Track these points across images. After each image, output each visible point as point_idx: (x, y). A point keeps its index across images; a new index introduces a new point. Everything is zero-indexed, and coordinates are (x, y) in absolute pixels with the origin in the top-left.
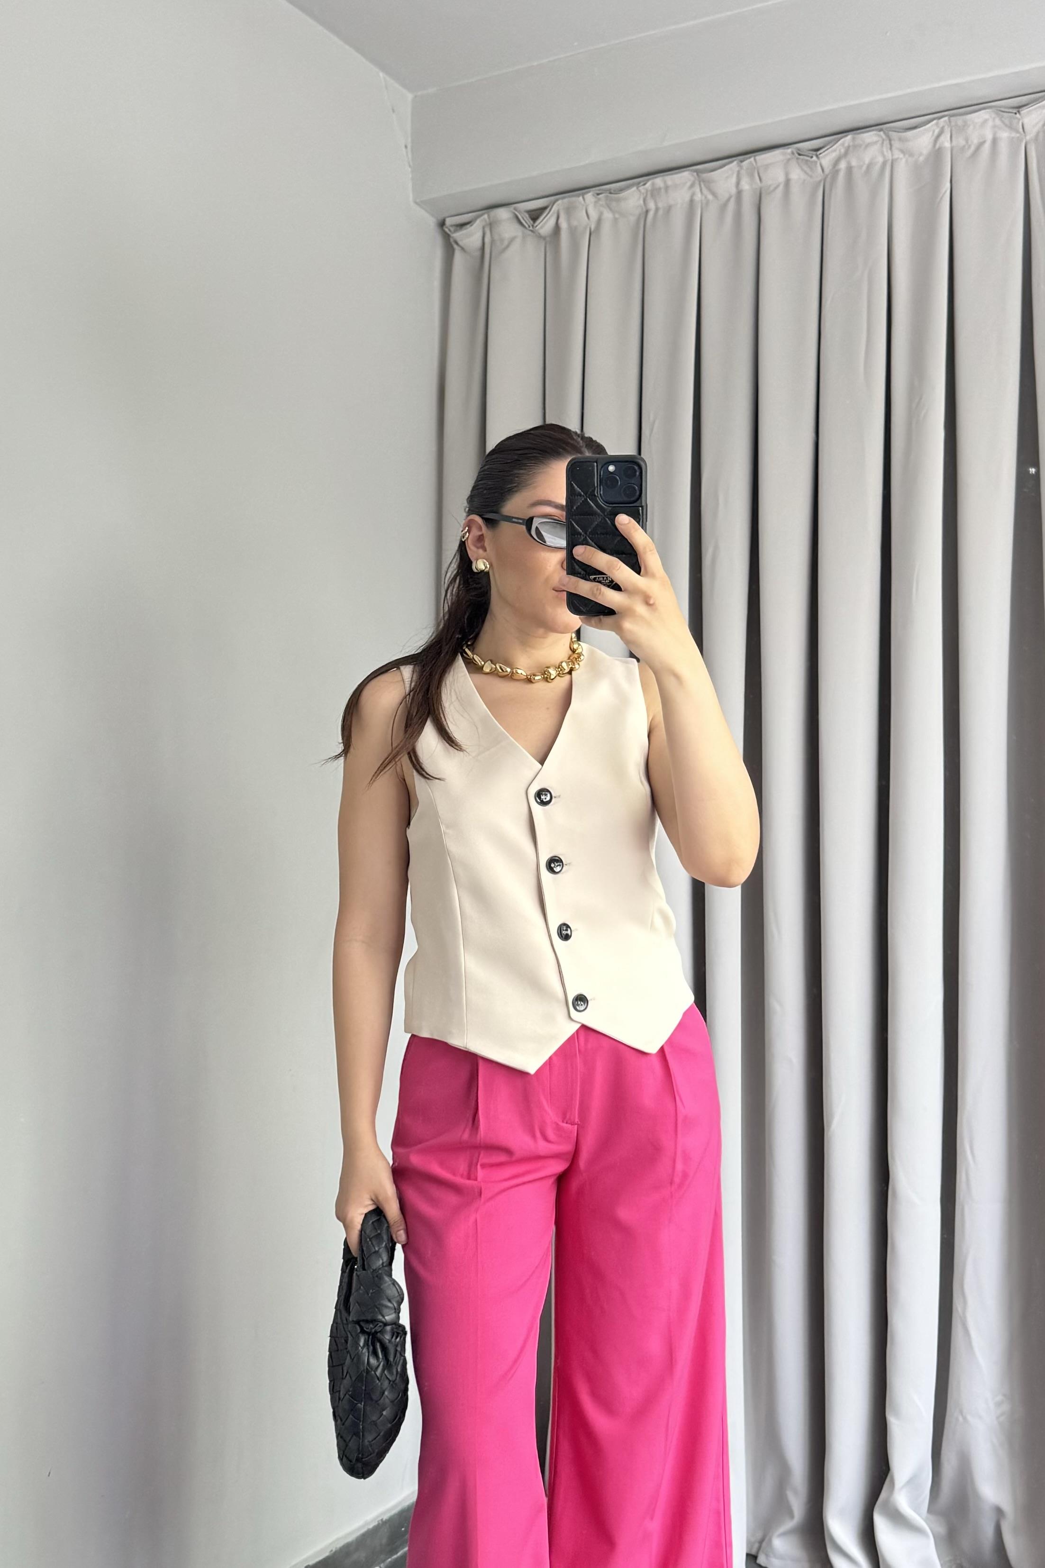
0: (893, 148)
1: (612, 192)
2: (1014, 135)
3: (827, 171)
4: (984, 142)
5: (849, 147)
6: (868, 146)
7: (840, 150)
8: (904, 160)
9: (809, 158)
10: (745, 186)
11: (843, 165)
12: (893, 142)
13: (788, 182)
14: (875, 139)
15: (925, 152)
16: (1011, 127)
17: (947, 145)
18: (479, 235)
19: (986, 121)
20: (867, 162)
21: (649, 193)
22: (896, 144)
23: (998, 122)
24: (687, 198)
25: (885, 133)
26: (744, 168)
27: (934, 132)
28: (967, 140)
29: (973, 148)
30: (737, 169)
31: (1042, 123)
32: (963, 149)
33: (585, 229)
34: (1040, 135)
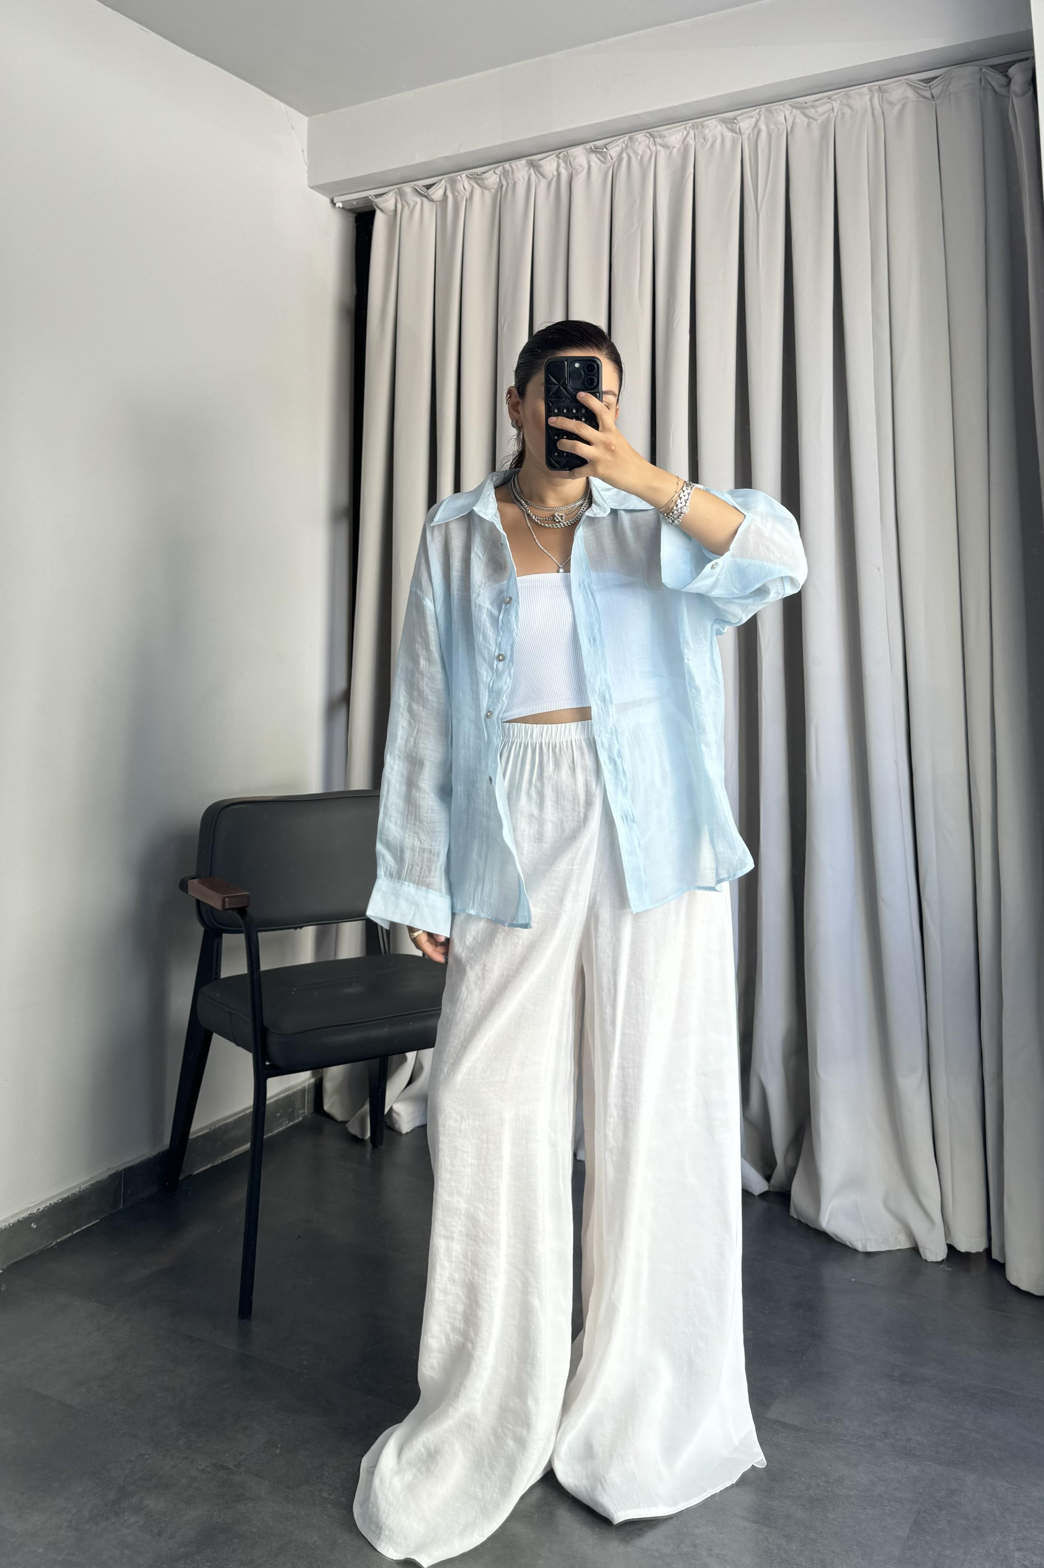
0: (657, 144)
1: (479, 173)
2: (734, 135)
3: (614, 160)
4: (716, 140)
5: (628, 143)
6: (639, 143)
7: (622, 147)
8: (664, 151)
9: (601, 150)
10: (563, 171)
11: (625, 156)
12: (656, 139)
13: (589, 167)
14: (645, 138)
15: (677, 146)
16: (732, 130)
17: (692, 142)
18: (393, 201)
19: (716, 126)
20: (640, 153)
21: (502, 174)
22: (658, 140)
23: (724, 126)
24: (526, 178)
25: (649, 133)
26: (562, 158)
27: (683, 134)
28: (705, 139)
29: (709, 144)
30: (556, 159)
31: (752, 127)
32: (703, 146)
33: (463, 198)
34: (751, 135)
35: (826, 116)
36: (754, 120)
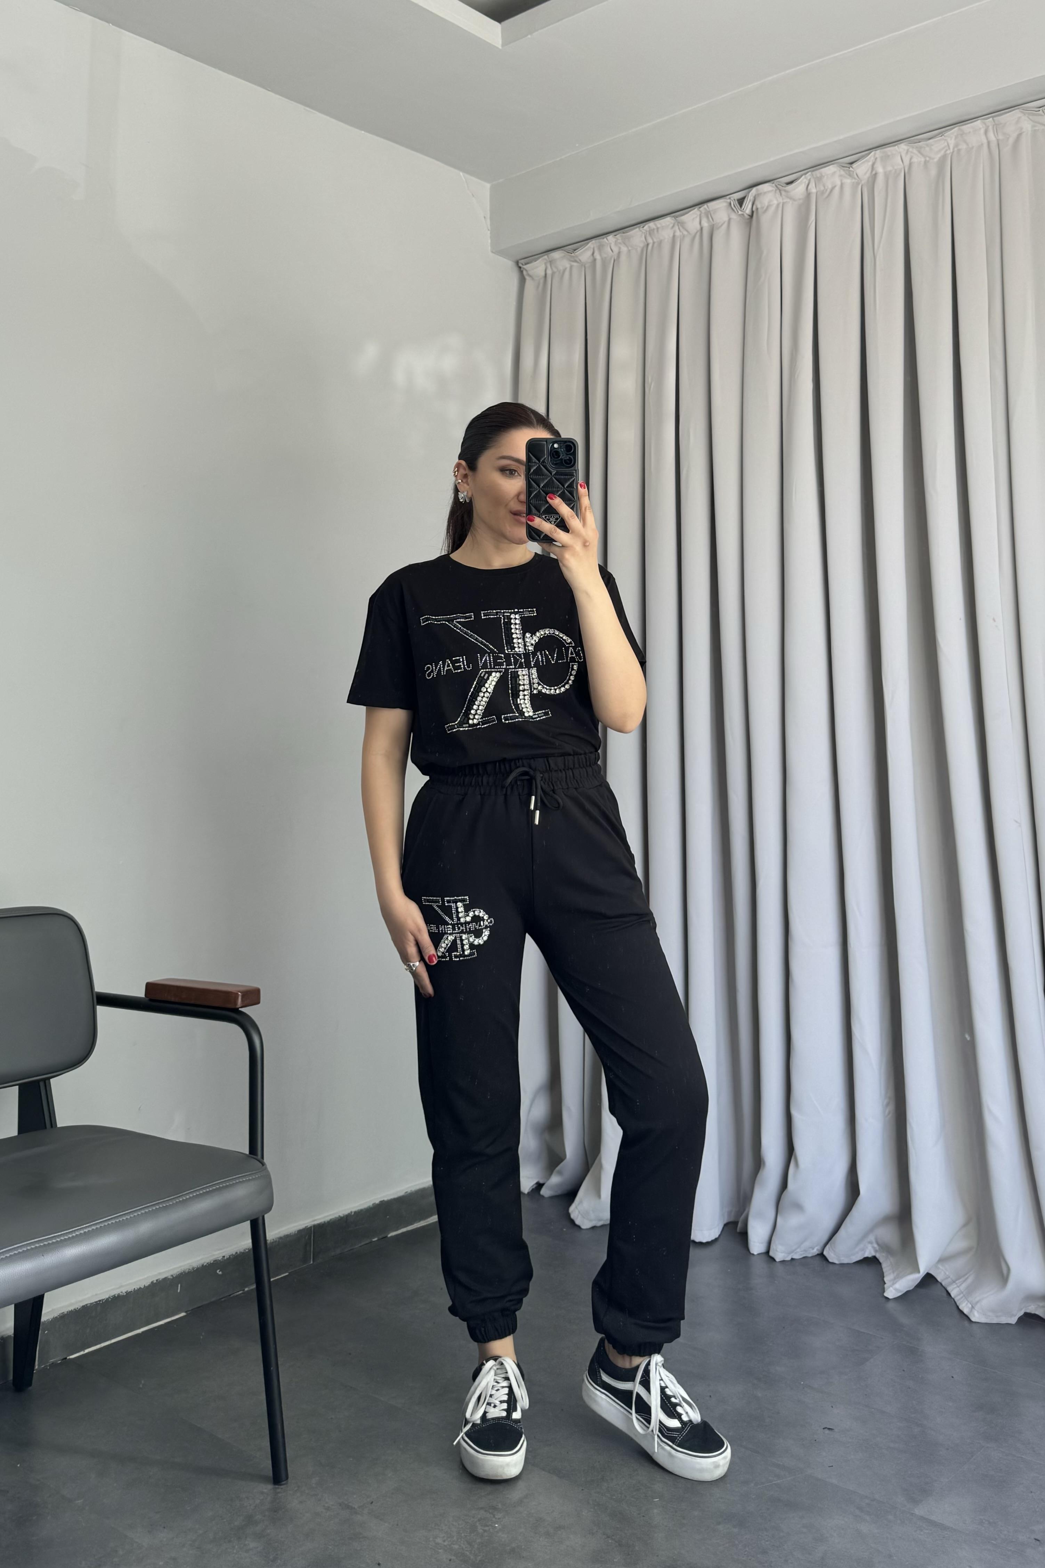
2: (854, 181)
4: (835, 186)
5: (757, 196)
6: (766, 194)
8: (790, 204)
10: (704, 225)
12: (781, 192)
14: (770, 190)
15: (800, 198)
16: (851, 176)
17: (814, 191)
19: (835, 173)
21: (648, 233)
22: (784, 194)
23: (841, 173)
24: (672, 235)
25: (777, 185)
26: (703, 214)
27: (804, 184)
28: (825, 187)
29: (829, 192)
30: (697, 214)
31: (869, 172)
32: (823, 193)
33: (611, 259)
34: (870, 179)
35: (942, 153)
36: (872, 161)
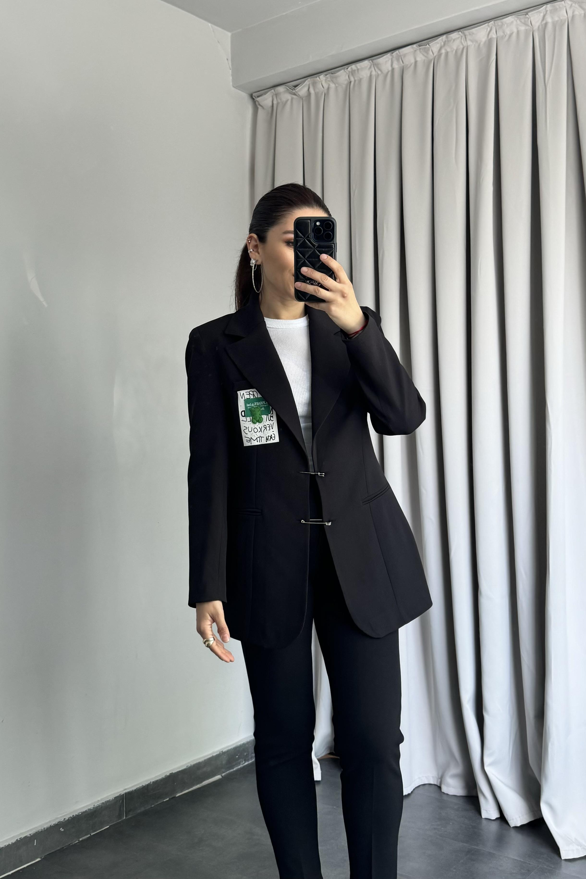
1: (333, 73)
2: (527, 28)
3: (435, 54)
4: (513, 33)
5: (445, 41)
6: (454, 40)
7: (441, 44)
8: (473, 45)
9: (425, 47)
10: (396, 66)
11: (443, 51)
13: (416, 62)
14: (457, 37)
15: (483, 40)
16: (525, 24)
17: (494, 36)
18: (270, 100)
19: (512, 23)
20: (455, 48)
21: (350, 73)
22: (468, 37)
23: (519, 22)
24: (369, 75)
25: (462, 33)
26: (395, 57)
27: (487, 30)
28: (504, 32)
29: (507, 36)
30: (390, 57)
31: (540, 21)
32: (502, 37)
33: (322, 93)
34: (540, 27)
36: (542, 15)
